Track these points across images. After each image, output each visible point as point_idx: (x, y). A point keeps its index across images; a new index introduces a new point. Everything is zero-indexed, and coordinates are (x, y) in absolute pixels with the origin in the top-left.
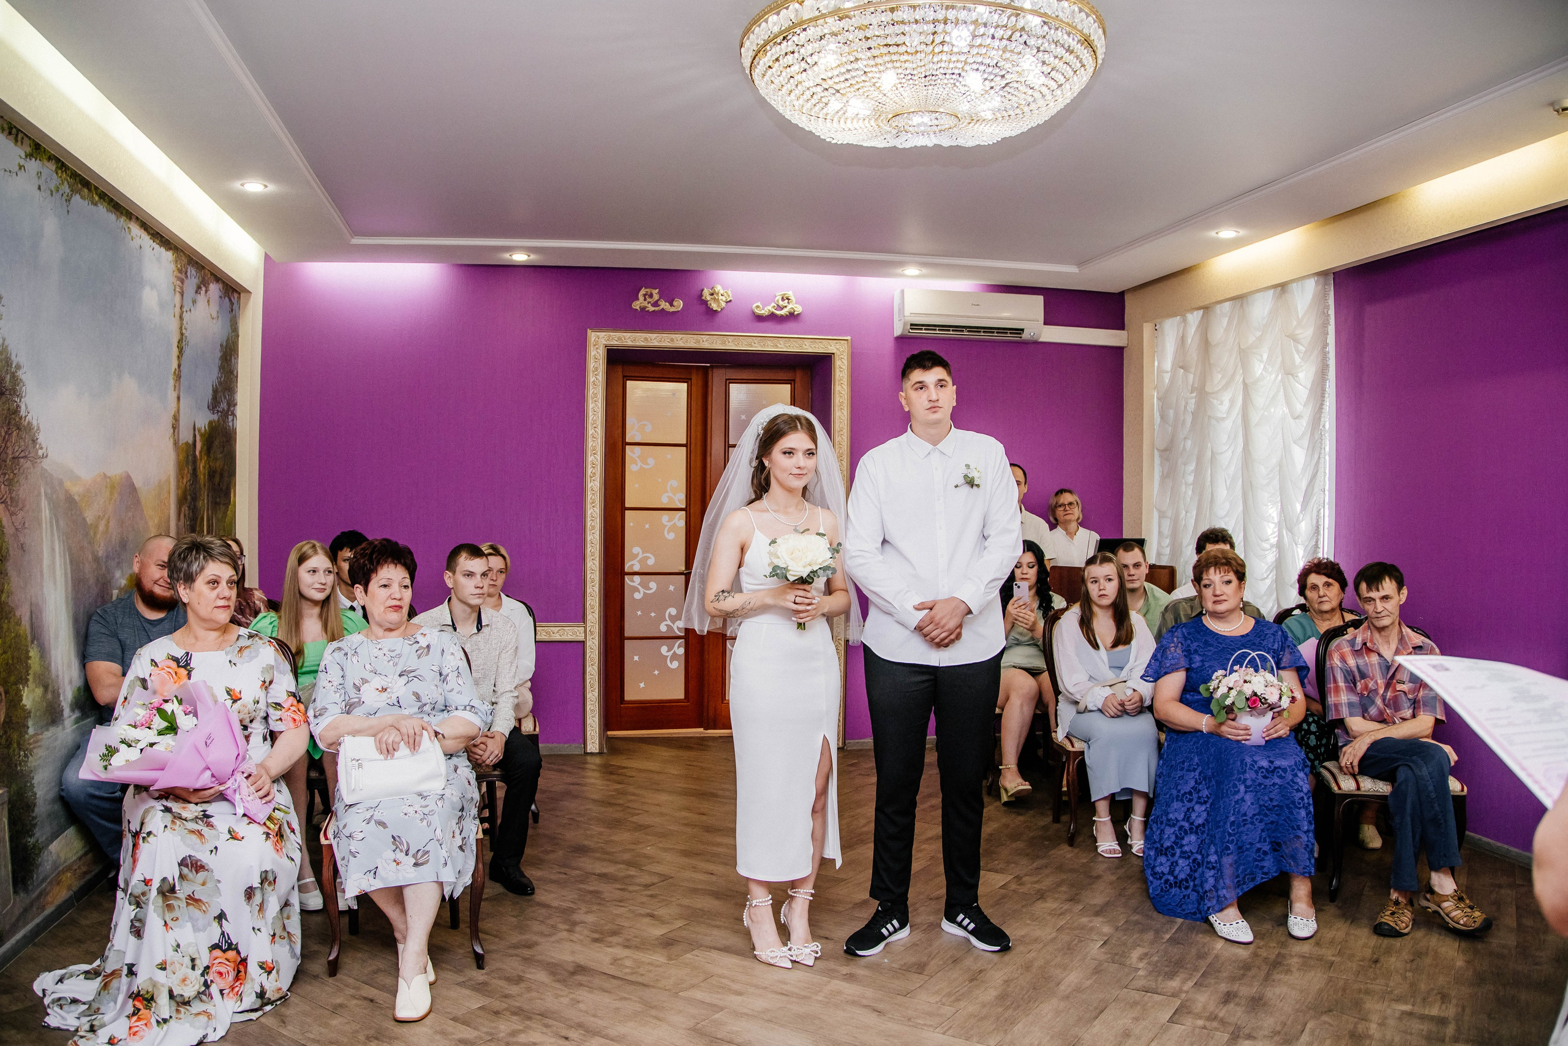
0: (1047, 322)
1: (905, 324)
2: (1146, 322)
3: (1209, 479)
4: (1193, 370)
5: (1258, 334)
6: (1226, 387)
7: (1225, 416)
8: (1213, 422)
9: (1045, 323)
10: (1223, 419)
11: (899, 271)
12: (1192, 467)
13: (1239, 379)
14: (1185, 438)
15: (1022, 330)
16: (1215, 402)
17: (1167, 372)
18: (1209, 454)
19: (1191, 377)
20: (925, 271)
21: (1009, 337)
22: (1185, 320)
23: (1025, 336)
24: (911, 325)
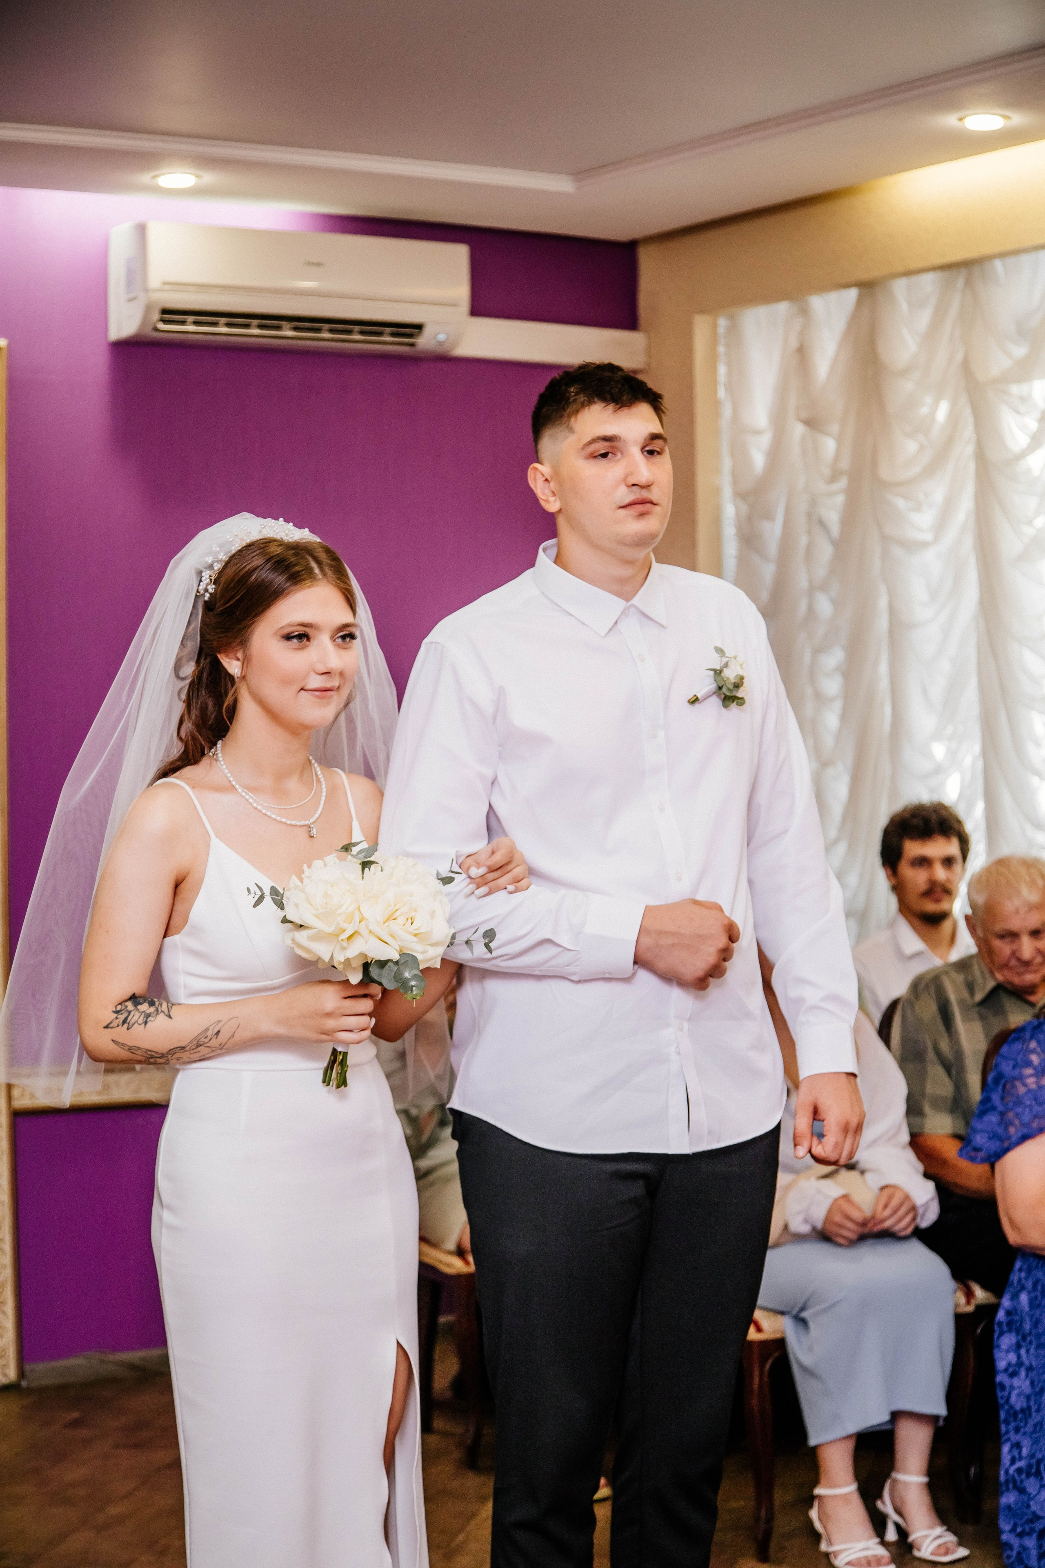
0: (477, 309)
1: (148, 308)
2: (702, 312)
3: (884, 684)
4: (835, 428)
5: (1020, 351)
6: (931, 469)
7: (928, 537)
8: (897, 552)
9: (475, 311)
10: (925, 545)
11: (145, 178)
12: (834, 658)
13: (965, 449)
14: (812, 590)
15: (419, 327)
16: (901, 503)
17: (757, 432)
18: (882, 623)
19: (829, 445)
20: (209, 178)
21: (387, 343)
22: (805, 312)
23: (425, 342)
24: (165, 311)
